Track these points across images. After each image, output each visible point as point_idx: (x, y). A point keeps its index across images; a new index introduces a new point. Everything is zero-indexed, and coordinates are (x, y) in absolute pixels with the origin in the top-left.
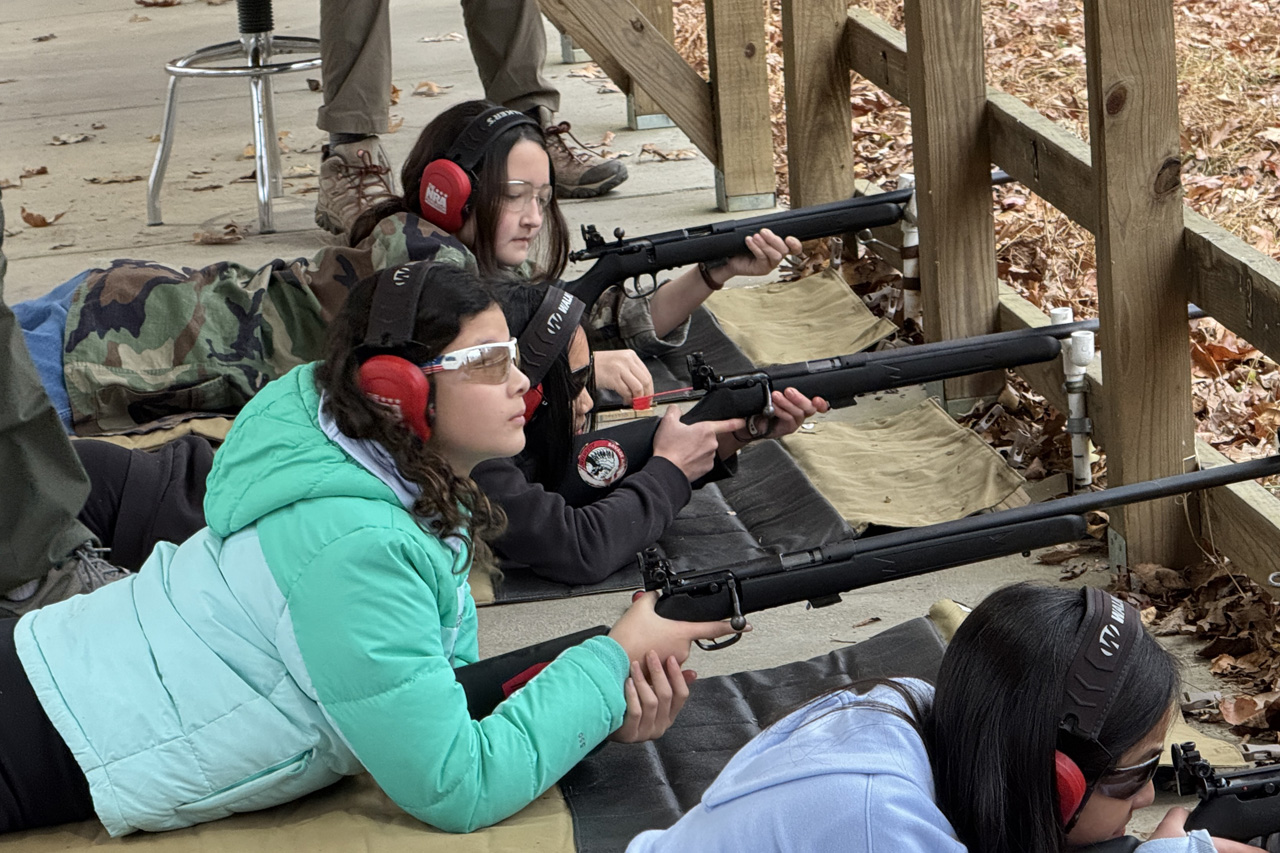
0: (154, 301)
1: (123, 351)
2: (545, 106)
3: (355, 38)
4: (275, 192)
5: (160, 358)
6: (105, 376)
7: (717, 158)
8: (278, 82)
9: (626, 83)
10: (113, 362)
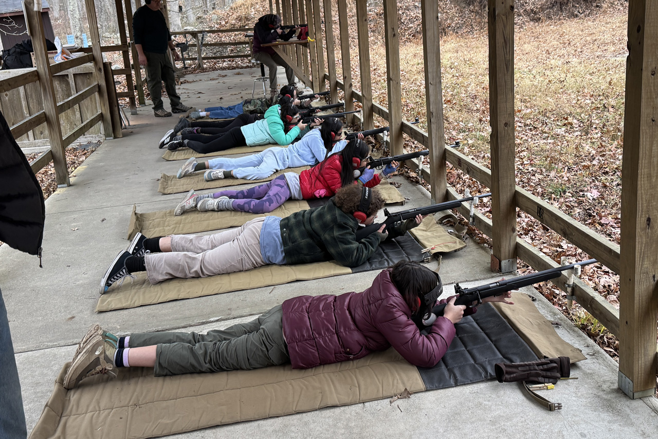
0: (252, 101)
1: (249, 106)
2: (295, 85)
3: (273, 78)
4: (266, 94)
5: (253, 107)
6: (247, 109)
7: (313, 90)
8: (266, 82)
9: (304, 83)
10: (248, 107)
